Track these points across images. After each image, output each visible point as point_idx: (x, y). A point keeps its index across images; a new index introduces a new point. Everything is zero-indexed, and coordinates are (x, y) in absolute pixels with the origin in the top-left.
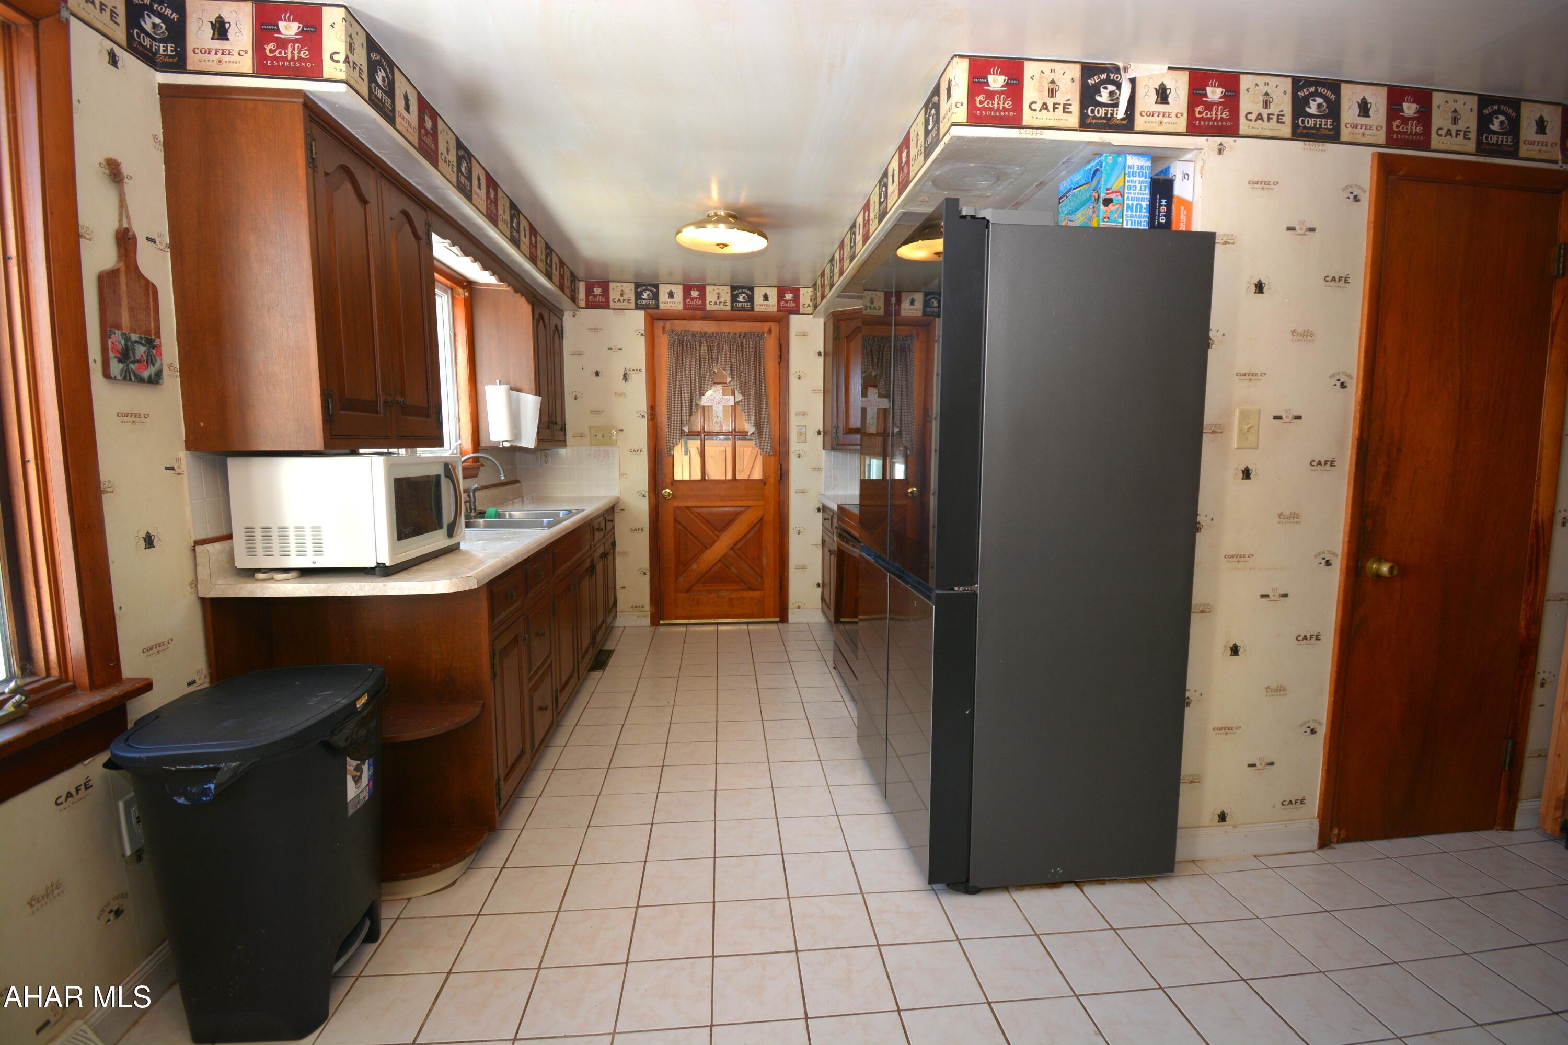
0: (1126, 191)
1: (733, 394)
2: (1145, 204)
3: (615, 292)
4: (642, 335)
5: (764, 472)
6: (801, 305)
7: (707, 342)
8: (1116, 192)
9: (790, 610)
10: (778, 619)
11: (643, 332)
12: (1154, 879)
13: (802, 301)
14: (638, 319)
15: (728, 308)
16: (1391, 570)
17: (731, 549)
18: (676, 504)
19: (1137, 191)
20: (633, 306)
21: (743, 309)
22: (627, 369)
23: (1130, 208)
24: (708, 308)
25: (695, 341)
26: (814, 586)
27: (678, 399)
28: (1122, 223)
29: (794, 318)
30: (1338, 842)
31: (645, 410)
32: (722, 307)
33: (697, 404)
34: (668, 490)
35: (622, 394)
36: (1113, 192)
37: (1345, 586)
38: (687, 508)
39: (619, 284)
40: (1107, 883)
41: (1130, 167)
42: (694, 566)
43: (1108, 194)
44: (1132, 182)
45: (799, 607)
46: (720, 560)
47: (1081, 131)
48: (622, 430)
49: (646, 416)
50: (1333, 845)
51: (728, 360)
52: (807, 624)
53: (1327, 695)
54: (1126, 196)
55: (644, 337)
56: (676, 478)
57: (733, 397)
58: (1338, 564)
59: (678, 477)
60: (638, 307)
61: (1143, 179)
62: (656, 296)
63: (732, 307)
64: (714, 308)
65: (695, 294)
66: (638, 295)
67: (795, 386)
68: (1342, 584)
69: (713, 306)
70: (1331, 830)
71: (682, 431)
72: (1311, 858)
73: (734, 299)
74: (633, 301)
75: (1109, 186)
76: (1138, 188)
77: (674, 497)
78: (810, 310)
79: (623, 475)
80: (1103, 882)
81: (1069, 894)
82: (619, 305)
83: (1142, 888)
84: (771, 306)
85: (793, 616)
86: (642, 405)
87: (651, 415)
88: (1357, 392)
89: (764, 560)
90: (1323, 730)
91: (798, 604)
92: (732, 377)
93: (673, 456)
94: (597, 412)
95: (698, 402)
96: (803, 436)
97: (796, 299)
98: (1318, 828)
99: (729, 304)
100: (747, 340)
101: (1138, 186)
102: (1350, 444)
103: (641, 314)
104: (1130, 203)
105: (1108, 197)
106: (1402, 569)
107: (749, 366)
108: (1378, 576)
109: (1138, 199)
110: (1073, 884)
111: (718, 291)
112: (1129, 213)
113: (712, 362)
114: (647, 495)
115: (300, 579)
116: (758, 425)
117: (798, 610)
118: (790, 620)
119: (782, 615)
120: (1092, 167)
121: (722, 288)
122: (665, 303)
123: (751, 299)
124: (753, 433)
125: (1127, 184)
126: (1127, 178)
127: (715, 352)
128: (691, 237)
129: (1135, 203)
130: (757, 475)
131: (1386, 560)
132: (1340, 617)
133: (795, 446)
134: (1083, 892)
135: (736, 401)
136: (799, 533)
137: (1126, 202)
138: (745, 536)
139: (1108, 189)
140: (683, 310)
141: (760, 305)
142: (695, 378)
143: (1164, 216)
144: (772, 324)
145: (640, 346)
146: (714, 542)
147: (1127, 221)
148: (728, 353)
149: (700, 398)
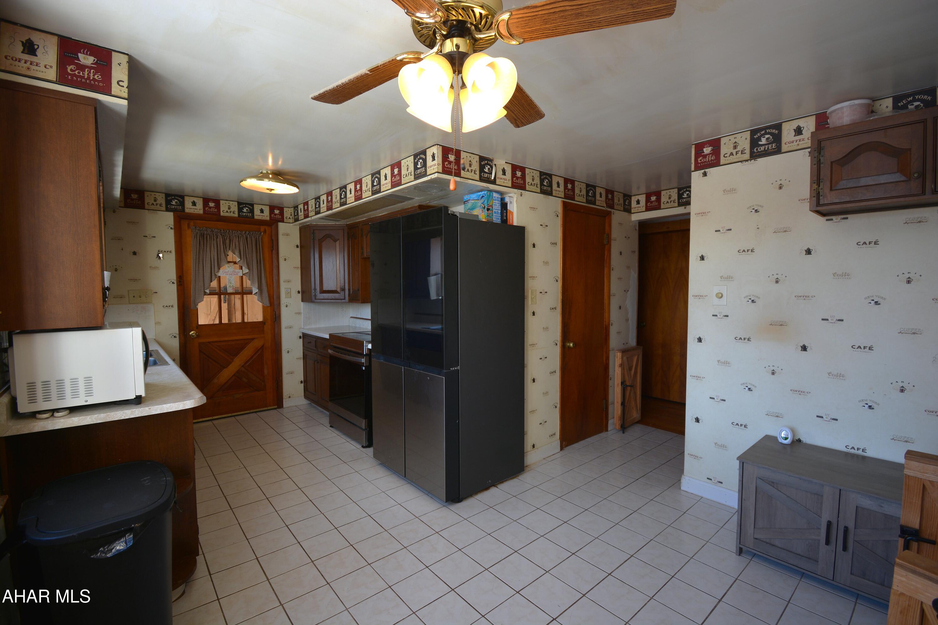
0: (494, 206)
1: (242, 269)
2: (499, 211)
3: (148, 199)
4: (171, 228)
5: (264, 317)
6: (285, 218)
7: (222, 235)
8: (491, 206)
9: (284, 400)
10: (276, 407)
11: (173, 227)
12: (518, 476)
13: (285, 215)
14: (169, 218)
15: (236, 215)
16: (573, 345)
17: (243, 366)
18: (201, 340)
19: (497, 207)
20: (164, 208)
21: (246, 217)
22: (160, 251)
23: (495, 212)
24: (222, 214)
25: (213, 235)
26: (299, 383)
27: (201, 271)
28: (493, 218)
29: (281, 225)
30: (565, 447)
31: (175, 279)
32: (232, 215)
33: (215, 275)
34: (192, 332)
35: (156, 268)
36: (490, 206)
37: (562, 352)
38: (209, 342)
39: (153, 193)
40: (504, 482)
41: (494, 197)
42: (215, 381)
43: (488, 206)
44: (495, 203)
45: (290, 397)
46: (234, 375)
47: (480, 182)
48: (157, 293)
49: (176, 283)
50: (564, 449)
51: (237, 248)
52: (296, 406)
53: (559, 393)
54: (494, 208)
55: (173, 230)
56: (199, 323)
57: (241, 270)
58: (559, 344)
59: (201, 322)
60: (168, 210)
61: (498, 202)
62: (182, 204)
63: (239, 215)
64: (227, 214)
65: (212, 204)
66: (168, 202)
67: (283, 265)
68: (561, 352)
69: (225, 213)
70: (563, 443)
71: (205, 292)
72: (559, 455)
73: (240, 210)
74: (164, 205)
75: (488, 204)
76: (497, 206)
77: (198, 336)
78: (291, 221)
79: (157, 323)
80: (502, 482)
81: (493, 490)
82: (153, 207)
83: (515, 480)
84: (266, 216)
85: (287, 403)
86: (173, 275)
87: (180, 282)
88: (560, 283)
89: (266, 372)
90: (558, 406)
91: (289, 395)
92: (241, 258)
93: (197, 309)
94: (135, 280)
95: (217, 274)
96: (289, 294)
97: (282, 213)
98: (560, 443)
99: (237, 213)
100: (250, 235)
101: (497, 204)
102: (560, 302)
103: (171, 214)
104: (495, 211)
105: (488, 207)
106: (575, 345)
107: (252, 251)
108: (569, 347)
109: (497, 210)
110: (493, 487)
111: (228, 204)
112: (495, 215)
113: (226, 248)
114: (178, 336)
115: (72, 415)
116: (260, 288)
117: (289, 399)
118: (284, 406)
119: (279, 403)
120: (481, 194)
121: (231, 202)
122: (189, 207)
123: (252, 211)
124: (257, 293)
125: (494, 204)
126: (494, 201)
127: (228, 241)
128: (251, 183)
129: (497, 211)
130: (260, 319)
131: (571, 342)
132: (561, 363)
133: (284, 300)
134: (498, 488)
135: (244, 273)
136: (288, 352)
137: (494, 210)
138: (252, 357)
139: (488, 205)
140: (203, 214)
141: (257, 215)
142: (214, 258)
143: (505, 217)
144: (266, 228)
145: (170, 236)
146: (230, 363)
147: (495, 217)
148: (237, 243)
149: (218, 272)
